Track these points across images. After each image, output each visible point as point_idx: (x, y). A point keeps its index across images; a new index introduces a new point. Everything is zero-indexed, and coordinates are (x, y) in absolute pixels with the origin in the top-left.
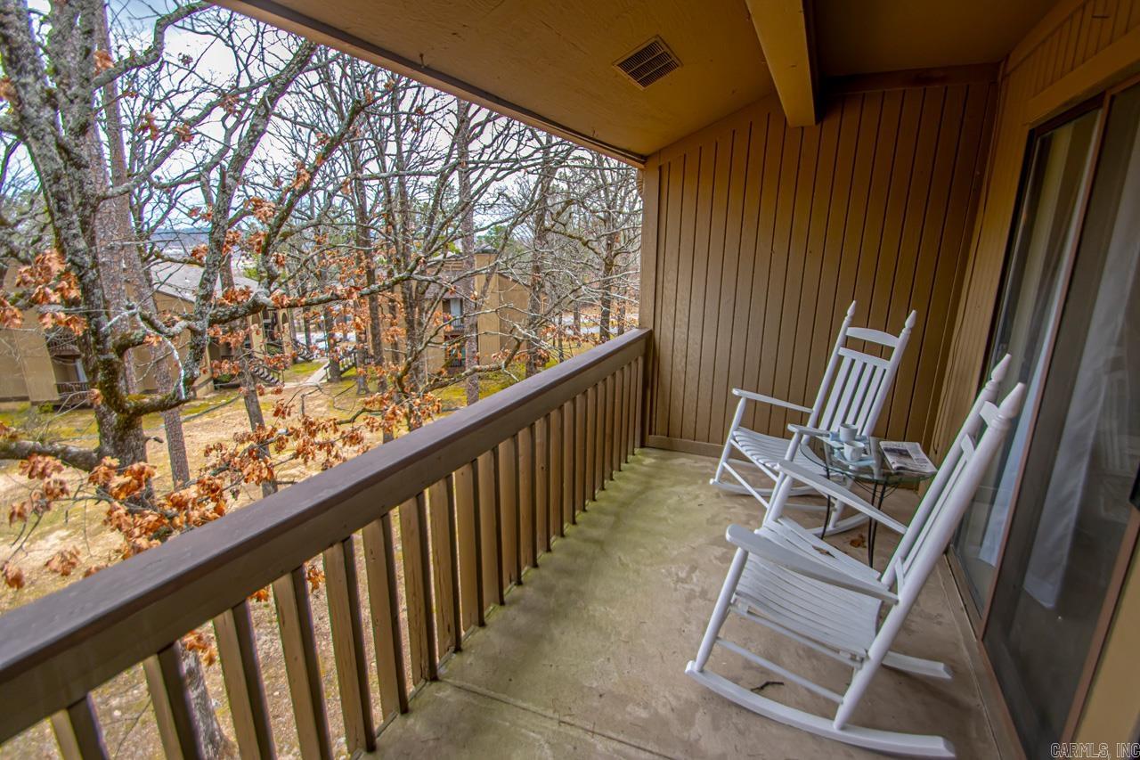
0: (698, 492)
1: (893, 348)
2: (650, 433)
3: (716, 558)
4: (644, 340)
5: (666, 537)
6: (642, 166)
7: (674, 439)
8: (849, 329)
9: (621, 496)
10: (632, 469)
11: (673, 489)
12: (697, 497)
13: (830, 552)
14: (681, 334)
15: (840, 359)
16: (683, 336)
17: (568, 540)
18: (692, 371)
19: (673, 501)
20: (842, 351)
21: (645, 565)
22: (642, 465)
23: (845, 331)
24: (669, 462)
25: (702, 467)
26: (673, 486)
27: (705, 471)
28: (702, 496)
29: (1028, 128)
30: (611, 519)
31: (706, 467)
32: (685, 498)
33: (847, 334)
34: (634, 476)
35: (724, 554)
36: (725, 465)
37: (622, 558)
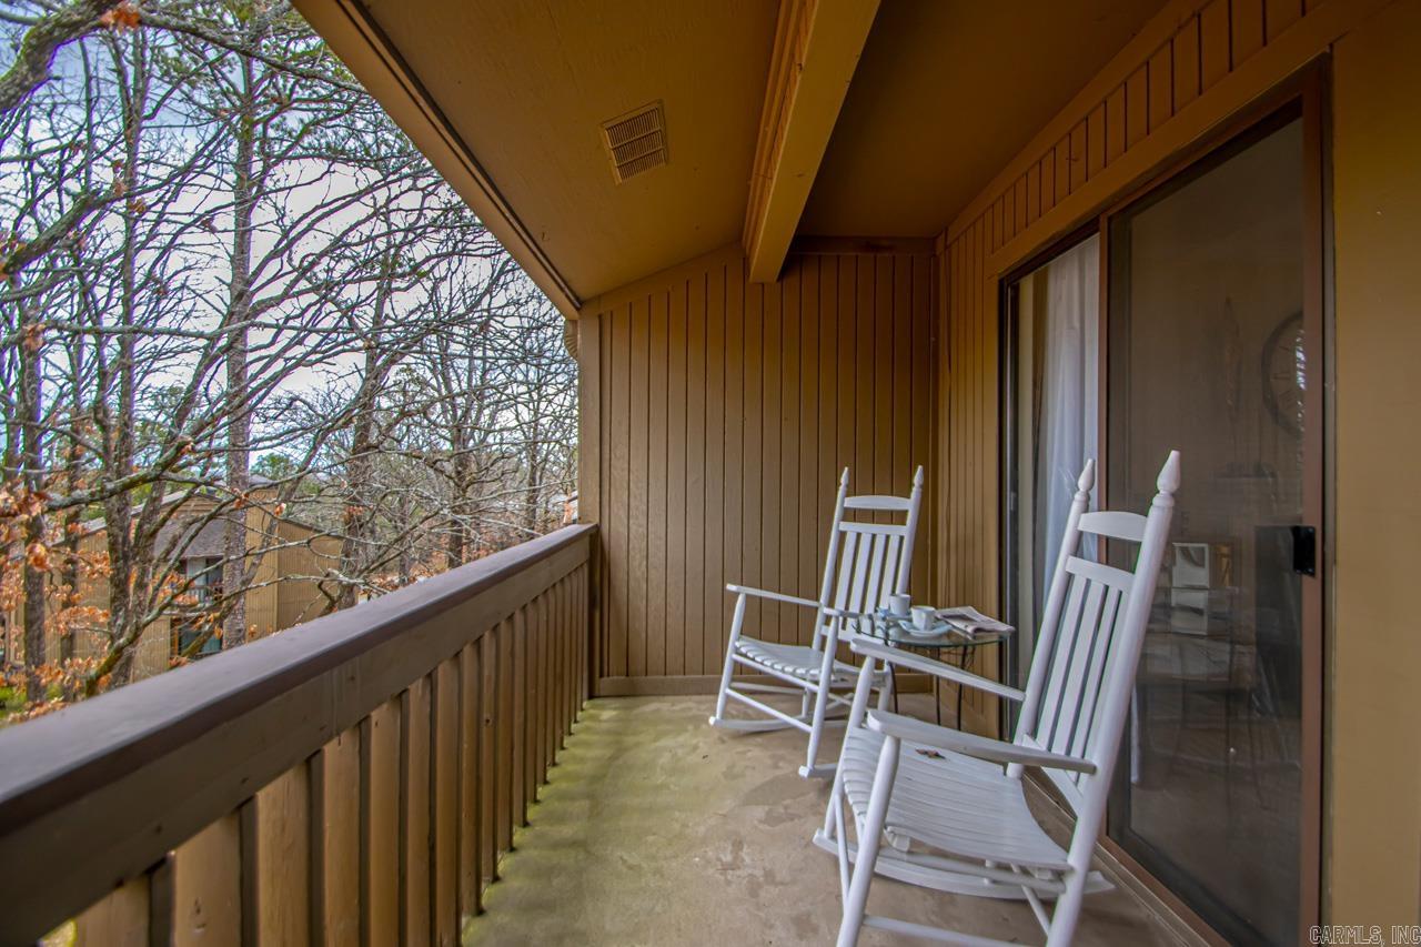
0: (694, 741)
1: (905, 512)
2: (601, 676)
3: (761, 822)
4: (587, 540)
5: (679, 811)
6: (574, 314)
7: (635, 678)
8: (847, 499)
9: (588, 768)
10: (588, 730)
11: (658, 744)
12: (695, 748)
13: (941, 754)
14: (637, 529)
15: (842, 535)
16: (641, 530)
17: (523, 855)
18: (656, 576)
19: (665, 759)
20: (844, 526)
21: (666, 858)
22: (600, 721)
23: (843, 502)
24: (636, 711)
25: (683, 710)
26: (655, 740)
27: (690, 714)
28: (701, 744)
29: (996, 280)
30: (584, 804)
31: (690, 709)
32: (680, 752)
33: (845, 505)
34: (595, 738)
35: (768, 813)
36: (729, 691)
37: (625, 857)
